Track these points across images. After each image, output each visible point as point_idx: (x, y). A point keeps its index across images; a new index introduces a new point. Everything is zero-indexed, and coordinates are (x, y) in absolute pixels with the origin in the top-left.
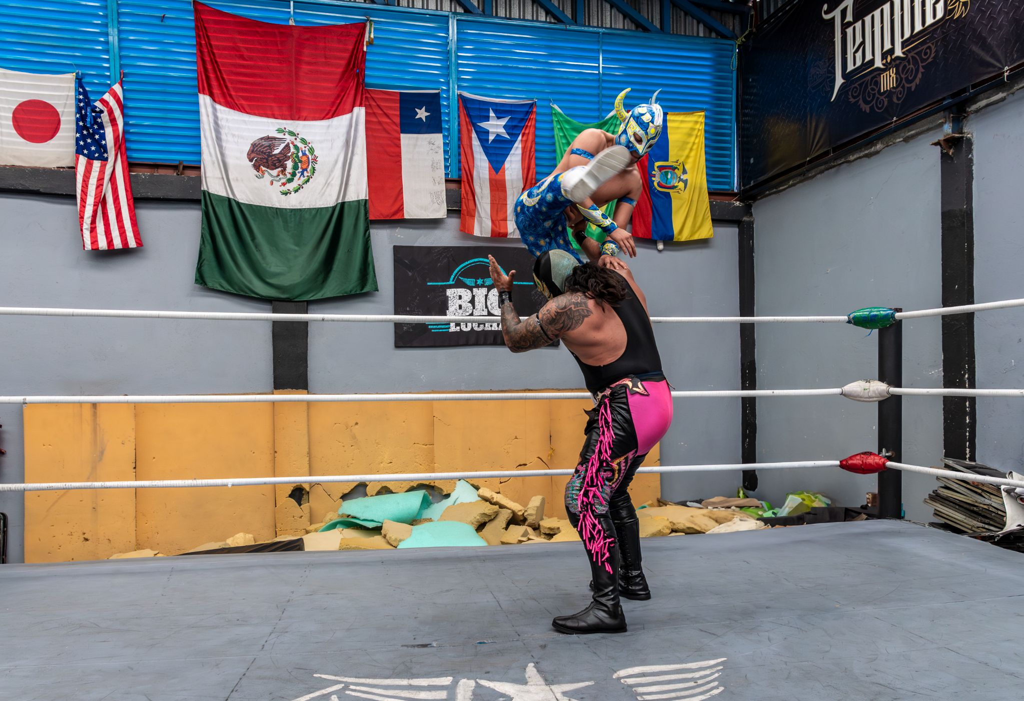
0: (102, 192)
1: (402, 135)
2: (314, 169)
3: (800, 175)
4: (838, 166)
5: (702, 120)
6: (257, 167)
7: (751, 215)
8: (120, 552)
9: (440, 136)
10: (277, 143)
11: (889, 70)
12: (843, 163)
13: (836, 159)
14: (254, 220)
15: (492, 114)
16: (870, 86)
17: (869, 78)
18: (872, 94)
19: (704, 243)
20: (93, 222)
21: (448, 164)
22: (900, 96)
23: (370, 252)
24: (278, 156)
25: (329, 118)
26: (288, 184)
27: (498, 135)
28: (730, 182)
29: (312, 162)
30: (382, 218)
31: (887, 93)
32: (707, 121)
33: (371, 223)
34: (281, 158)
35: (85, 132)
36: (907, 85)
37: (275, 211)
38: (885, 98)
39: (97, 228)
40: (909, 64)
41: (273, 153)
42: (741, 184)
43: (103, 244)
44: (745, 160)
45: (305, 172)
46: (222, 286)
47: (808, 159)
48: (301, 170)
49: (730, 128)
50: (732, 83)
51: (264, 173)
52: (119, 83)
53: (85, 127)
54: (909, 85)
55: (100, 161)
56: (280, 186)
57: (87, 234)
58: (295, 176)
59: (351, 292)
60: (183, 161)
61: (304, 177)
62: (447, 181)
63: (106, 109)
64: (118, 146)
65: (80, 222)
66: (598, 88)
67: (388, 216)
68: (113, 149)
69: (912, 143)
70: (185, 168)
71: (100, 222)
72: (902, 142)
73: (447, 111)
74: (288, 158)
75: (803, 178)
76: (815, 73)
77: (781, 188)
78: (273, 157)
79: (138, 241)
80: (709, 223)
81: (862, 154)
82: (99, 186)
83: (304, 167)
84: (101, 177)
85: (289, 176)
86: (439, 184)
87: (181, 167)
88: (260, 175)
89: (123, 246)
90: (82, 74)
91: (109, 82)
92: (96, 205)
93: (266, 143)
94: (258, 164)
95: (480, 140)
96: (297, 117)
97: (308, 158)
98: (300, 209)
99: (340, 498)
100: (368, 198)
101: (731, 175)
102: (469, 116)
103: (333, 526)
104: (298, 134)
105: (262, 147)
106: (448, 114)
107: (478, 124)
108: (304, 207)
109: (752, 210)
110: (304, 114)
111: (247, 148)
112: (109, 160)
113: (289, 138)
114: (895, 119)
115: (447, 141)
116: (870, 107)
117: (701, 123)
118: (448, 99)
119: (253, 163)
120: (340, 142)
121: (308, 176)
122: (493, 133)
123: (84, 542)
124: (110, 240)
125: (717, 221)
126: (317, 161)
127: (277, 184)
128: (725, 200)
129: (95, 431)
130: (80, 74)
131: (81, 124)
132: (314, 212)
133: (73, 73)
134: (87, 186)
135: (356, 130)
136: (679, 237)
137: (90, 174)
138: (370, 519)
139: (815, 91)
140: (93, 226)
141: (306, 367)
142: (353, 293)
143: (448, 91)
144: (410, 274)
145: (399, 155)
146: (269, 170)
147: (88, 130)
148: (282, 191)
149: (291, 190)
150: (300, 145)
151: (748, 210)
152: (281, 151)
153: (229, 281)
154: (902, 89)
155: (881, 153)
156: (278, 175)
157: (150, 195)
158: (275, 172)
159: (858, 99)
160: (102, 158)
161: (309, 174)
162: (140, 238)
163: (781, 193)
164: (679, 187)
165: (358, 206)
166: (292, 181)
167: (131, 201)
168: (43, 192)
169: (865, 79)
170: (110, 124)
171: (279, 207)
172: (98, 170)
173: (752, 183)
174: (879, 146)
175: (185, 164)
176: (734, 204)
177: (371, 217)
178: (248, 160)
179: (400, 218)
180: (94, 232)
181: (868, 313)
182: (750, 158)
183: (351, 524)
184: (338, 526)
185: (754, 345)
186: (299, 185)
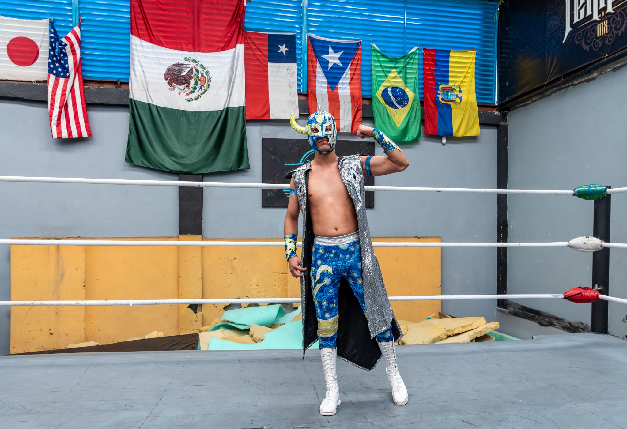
0: (65, 99)
1: (269, 64)
2: (209, 85)
3: (540, 94)
4: (566, 88)
5: (474, 56)
6: (170, 84)
7: (506, 121)
8: (74, 343)
9: (295, 64)
10: (184, 67)
11: (603, 21)
12: (570, 86)
13: (565, 83)
14: (167, 118)
15: (331, 50)
16: (590, 32)
17: (589, 27)
18: (591, 38)
19: (473, 139)
20: (59, 119)
21: (301, 83)
22: (610, 39)
23: (245, 142)
24: (184, 77)
25: (220, 51)
26: (190, 94)
27: (335, 64)
28: (492, 98)
29: (208, 81)
30: (256, 119)
31: (602, 38)
32: (477, 57)
33: (247, 122)
34: (186, 78)
35: (55, 59)
36: (615, 32)
37: (181, 112)
38: (600, 40)
39: (62, 124)
40: (617, 18)
41: (182, 75)
42: (500, 99)
43: (65, 135)
44: (502, 84)
45: (203, 87)
46: (143, 164)
47: (546, 83)
48: (200, 86)
49: (493, 62)
50: (495, 31)
51: (175, 88)
52: (78, 26)
53: (55, 56)
54: (618, 32)
55: (64, 79)
56: (186, 95)
57: (54, 128)
58: (196, 90)
59: (231, 168)
60: (120, 79)
61: (202, 90)
62: (299, 94)
63: (69, 43)
64: (76, 68)
65: (50, 119)
66: (404, 33)
67: (259, 117)
68: (73, 70)
69: (618, 72)
70: (122, 83)
71: (63, 119)
72: (612, 71)
73: (300, 47)
74: (192, 78)
75: (542, 96)
76: (552, 24)
77: (527, 103)
78: (181, 77)
79: (89, 133)
80: (477, 125)
81: (583, 80)
82: (63, 95)
83: (202, 84)
84: (64, 90)
85: (191, 89)
86: (294, 96)
87: (119, 83)
88: (172, 89)
89: (78, 136)
90: (53, 19)
91: (71, 25)
92: (61, 108)
93: (177, 68)
94: (171, 82)
95: (323, 67)
96: (198, 50)
97: (205, 78)
98: (198, 111)
99: (223, 309)
100: (245, 105)
101: (493, 94)
102: (314, 51)
103: (218, 328)
104: (199, 62)
105: (174, 71)
106: (301, 49)
107: (321, 56)
108: (201, 110)
109: (507, 118)
110: (202, 49)
111: (164, 72)
112: (70, 78)
113: (192, 64)
114: (607, 55)
115: (300, 68)
116: (589, 47)
117: (473, 58)
118: (301, 39)
119: (167, 81)
120: (227, 68)
121: (204, 90)
122: (331, 63)
123: (50, 336)
124: (70, 132)
125: (483, 125)
126: (211, 80)
127: (183, 94)
128: (489, 111)
129: (58, 261)
130: (52, 19)
131: (52, 53)
132: (208, 114)
133: (47, 19)
134: (55, 95)
135: (238, 60)
136: (457, 134)
137: (57, 87)
138: (242, 323)
139: (551, 36)
140: (58, 122)
141: (202, 219)
142: (232, 169)
143: (301, 33)
144: (273, 157)
145: (267, 77)
146: (178, 86)
147: (56, 57)
148: (186, 99)
149: (193, 98)
150: (200, 69)
151: (504, 117)
152: (187, 73)
153: (149, 160)
154: (612, 35)
155: (596, 78)
156: (184, 89)
157: (97, 101)
158: (182, 87)
159: (581, 41)
160: (65, 76)
161: (205, 89)
162: (90, 131)
163: (527, 106)
164: (456, 101)
165: (238, 111)
166: (194, 92)
167: (85, 106)
168: (26, 99)
169: (585, 28)
170: (71, 53)
171: (184, 110)
172: (63, 84)
173: (507, 99)
174: (595, 74)
175: (122, 81)
176: (495, 113)
177: (247, 118)
178: (164, 79)
179: (267, 118)
180: (59, 126)
181: (588, 188)
182: (506, 82)
183: (229, 326)
184: (221, 328)
185: (507, 209)
186: (198, 95)
